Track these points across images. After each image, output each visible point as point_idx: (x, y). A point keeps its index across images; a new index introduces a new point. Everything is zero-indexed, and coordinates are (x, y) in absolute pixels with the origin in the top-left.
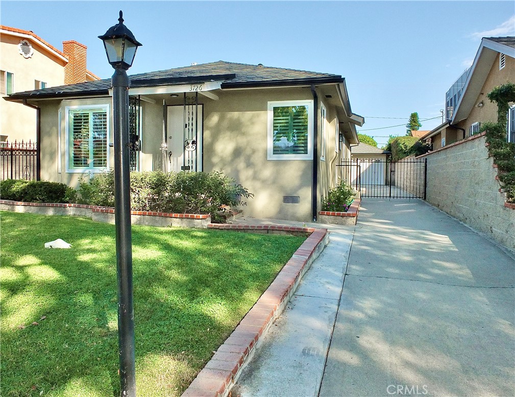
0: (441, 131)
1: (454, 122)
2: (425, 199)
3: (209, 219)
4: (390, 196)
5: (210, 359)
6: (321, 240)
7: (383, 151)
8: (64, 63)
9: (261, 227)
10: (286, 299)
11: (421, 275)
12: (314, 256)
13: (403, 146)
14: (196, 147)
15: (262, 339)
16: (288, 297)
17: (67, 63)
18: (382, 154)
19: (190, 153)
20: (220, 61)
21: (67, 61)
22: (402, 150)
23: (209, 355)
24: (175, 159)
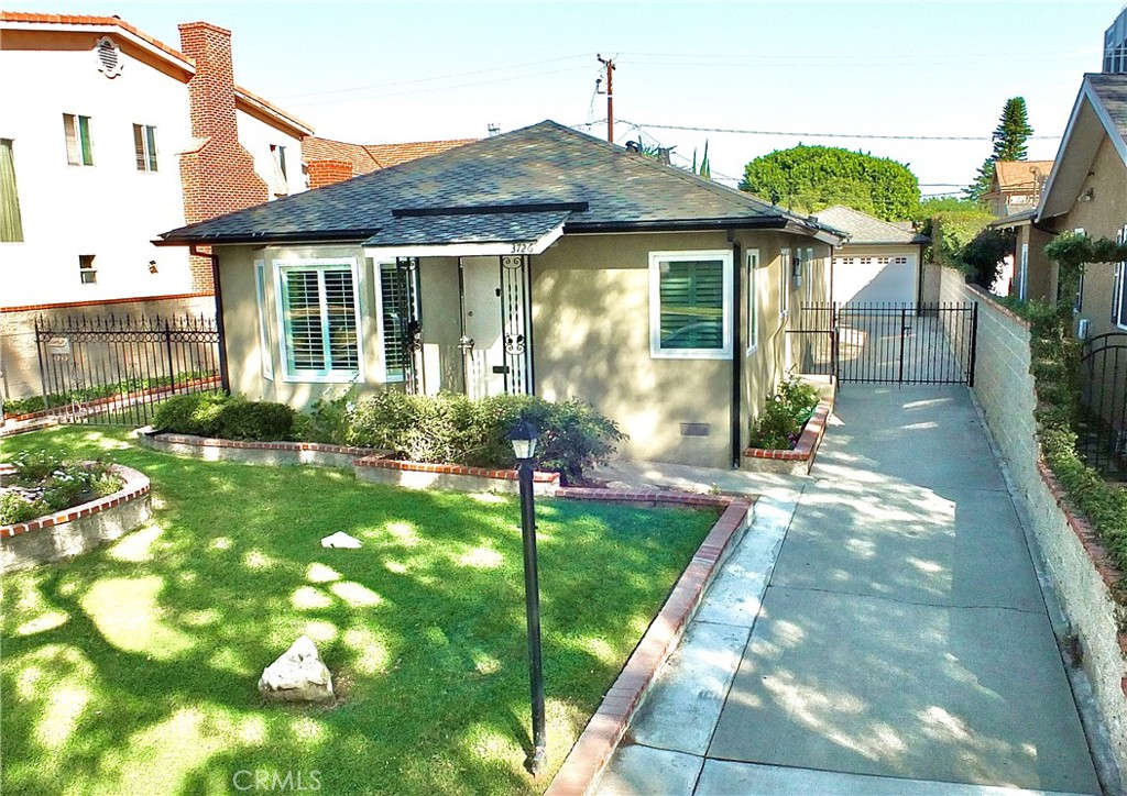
0: (1021, 227)
1: (1042, 214)
2: (972, 385)
3: (558, 480)
4: (901, 380)
5: (600, 704)
6: (739, 525)
7: (913, 235)
8: (186, 76)
9: (644, 496)
10: (682, 629)
11: (877, 586)
12: (726, 554)
13: (949, 241)
14: (525, 348)
15: (653, 680)
16: (687, 623)
17: (193, 75)
18: (912, 243)
19: (515, 357)
20: (549, 123)
21: (193, 71)
22: (947, 249)
23: (598, 700)
24: (481, 352)
